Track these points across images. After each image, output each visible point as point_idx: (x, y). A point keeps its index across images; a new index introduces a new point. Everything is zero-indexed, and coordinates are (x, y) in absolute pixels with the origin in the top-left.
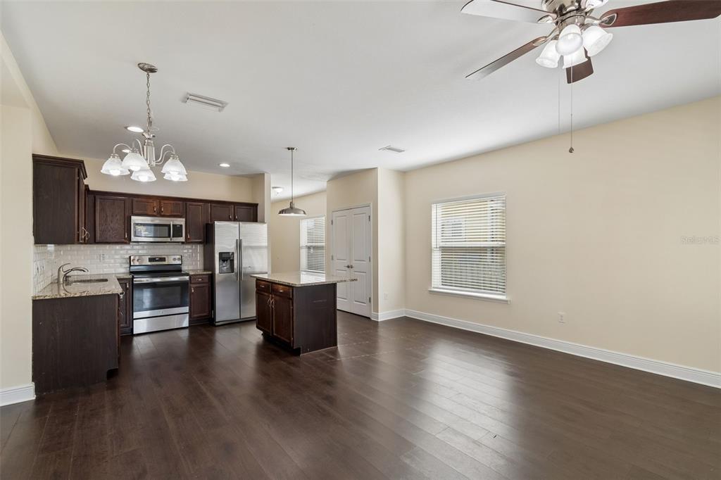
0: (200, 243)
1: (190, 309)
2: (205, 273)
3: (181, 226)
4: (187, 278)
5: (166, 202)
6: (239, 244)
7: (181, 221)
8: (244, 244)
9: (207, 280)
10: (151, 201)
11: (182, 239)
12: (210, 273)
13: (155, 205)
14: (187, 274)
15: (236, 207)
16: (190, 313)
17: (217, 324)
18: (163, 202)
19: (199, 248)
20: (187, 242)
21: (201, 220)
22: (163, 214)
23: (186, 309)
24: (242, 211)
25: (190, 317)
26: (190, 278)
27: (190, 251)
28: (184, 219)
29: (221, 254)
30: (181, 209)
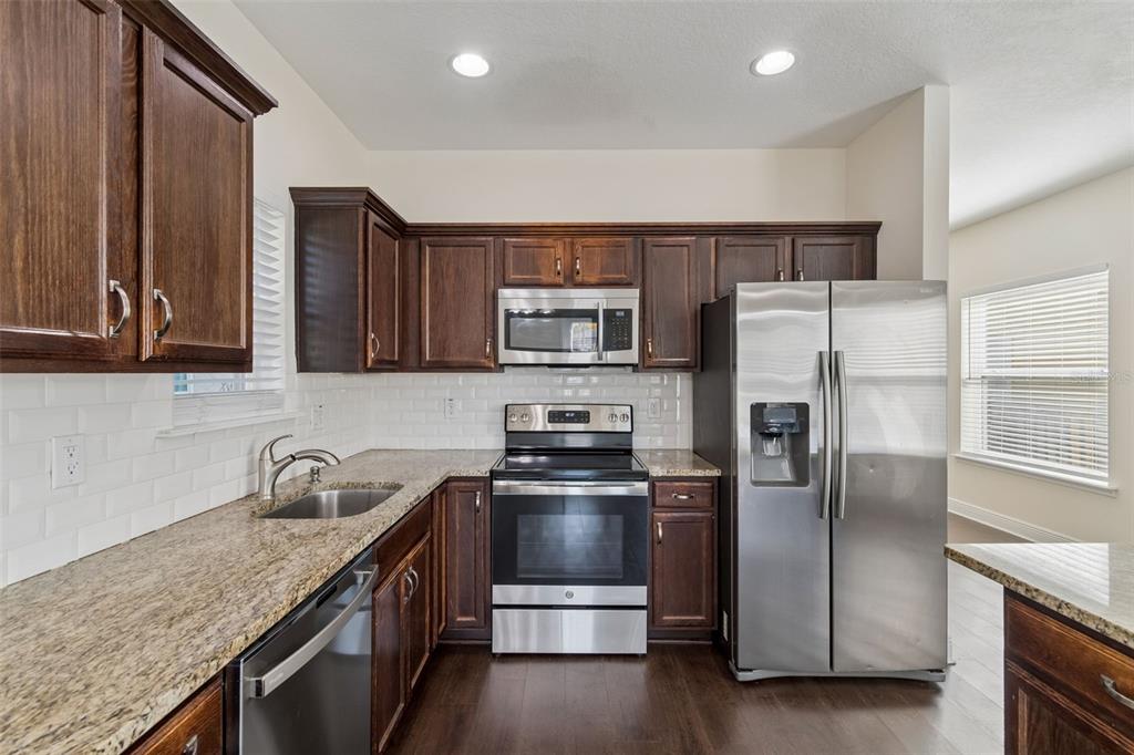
0: (683, 368)
1: (651, 595)
2: (700, 473)
3: (628, 312)
4: (642, 487)
5: (590, 241)
6: (830, 369)
7: (629, 299)
8: (849, 370)
9: (704, 501)
10: (549, 241)
11: (633, 356)
12: (716, 473)
13: (560, 251)
14: (644, 476)
15: (800, 242)
16: (652, 609)
17: (742, 676)
18: (580, 241)
19: (682, 384)
20: (644, 365)
21: (687, 292)
22: (579, 278)
23: (638, 594)
24: (820, 253)
25: (651, 621)
26: (652, 488)
27: (657, 392)
28: (636, 292)
29: (758, 410)
30: (630, 257)
